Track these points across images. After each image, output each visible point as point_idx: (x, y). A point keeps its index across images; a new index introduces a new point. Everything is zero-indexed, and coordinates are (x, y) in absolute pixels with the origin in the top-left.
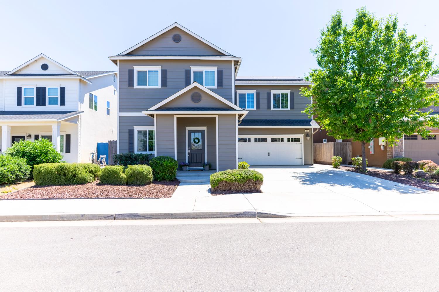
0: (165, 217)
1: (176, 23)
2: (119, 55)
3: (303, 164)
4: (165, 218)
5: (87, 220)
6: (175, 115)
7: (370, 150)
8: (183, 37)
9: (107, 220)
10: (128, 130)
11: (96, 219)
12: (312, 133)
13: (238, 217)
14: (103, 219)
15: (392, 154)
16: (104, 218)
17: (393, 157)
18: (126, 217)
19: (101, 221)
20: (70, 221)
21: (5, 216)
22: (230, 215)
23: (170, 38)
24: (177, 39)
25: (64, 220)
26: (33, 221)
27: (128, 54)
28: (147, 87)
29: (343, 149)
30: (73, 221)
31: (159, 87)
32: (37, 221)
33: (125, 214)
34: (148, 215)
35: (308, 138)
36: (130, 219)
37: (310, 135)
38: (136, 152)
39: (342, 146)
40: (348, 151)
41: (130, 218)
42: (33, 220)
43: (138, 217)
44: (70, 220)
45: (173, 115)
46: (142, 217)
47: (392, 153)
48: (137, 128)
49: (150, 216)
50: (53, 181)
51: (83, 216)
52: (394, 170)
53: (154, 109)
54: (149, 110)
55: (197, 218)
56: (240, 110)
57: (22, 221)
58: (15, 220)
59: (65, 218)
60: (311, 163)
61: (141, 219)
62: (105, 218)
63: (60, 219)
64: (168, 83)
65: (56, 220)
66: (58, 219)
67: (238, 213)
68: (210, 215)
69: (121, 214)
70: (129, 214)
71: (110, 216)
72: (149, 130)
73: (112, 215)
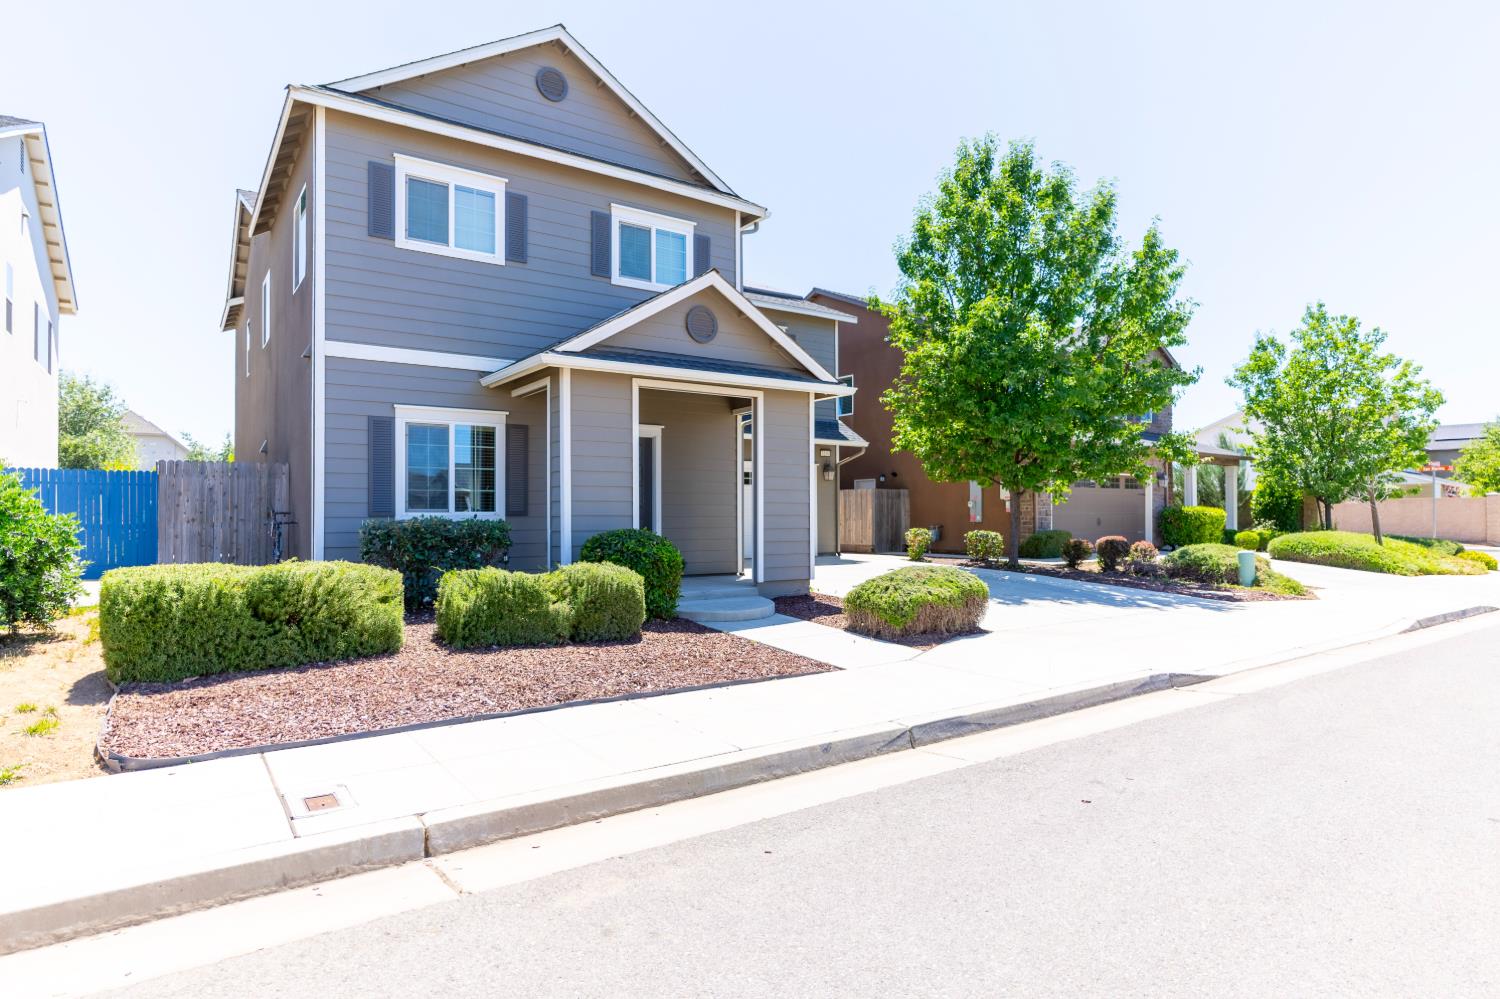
0: (1021, 717)
1: (559, 28)
2: (324, 87)
4: (1022, 721)
5: (844, 762)
6: (634, 379)
7: (972, 513)
8: (575, 85)
9: (896, 751)
10: (365, 420)
11: (867, 756)
12: (838, 461)
13: (1145, 692)
14: (885, 749)
15: (1034, 522)
16: (884, 746)
17: (1037, 529)
18: (939, 734)
19: (883, 757)
20: (796, 777)
21: (559, 802)
22: (1132, 688)
23: (525, 78)
24: (551, 86)
25: (777, 777)
26: (674, 801)
27: (362, 95)
28: (451, 250)
29: (892, 508)
30: (807, 775)
31: (498, 257)
32: (690, 798)
33: (934, 723)
34: (984, 715)
35: (831, 475)
36: (949, 738)
37: (833, 465)
38: (403, 513)
39: (890, 501)
40: (903, 513)
41: (949, 734)
42: (676, 796)
43: (965, 729)
44: (794, 774)
45: (629, 378)
46: (973, 726)
47: (1034, 518)
48: (406, 416)
49: (989, 718)
50: (232, 650)
51: (826, 749)
52: (1065, 560)
53: (581, 350)
54: (561, 348)
55: (1081, 708)
56: (832, 383)
57: (632, 810)
58: (605, 811)
59: (778, 767)
60: (832, 550)
61: (973, 732)
62: (887, 745)
63: (765, 776)
64: (531, 251)
65: (753, 782)
66: (756, 777)
67: (1143, 682)
68: (1099, 695)
69: (925, 725)
70: (942, 721)
71: (899, 737)
72: (456, 426)
73: (903, 734)
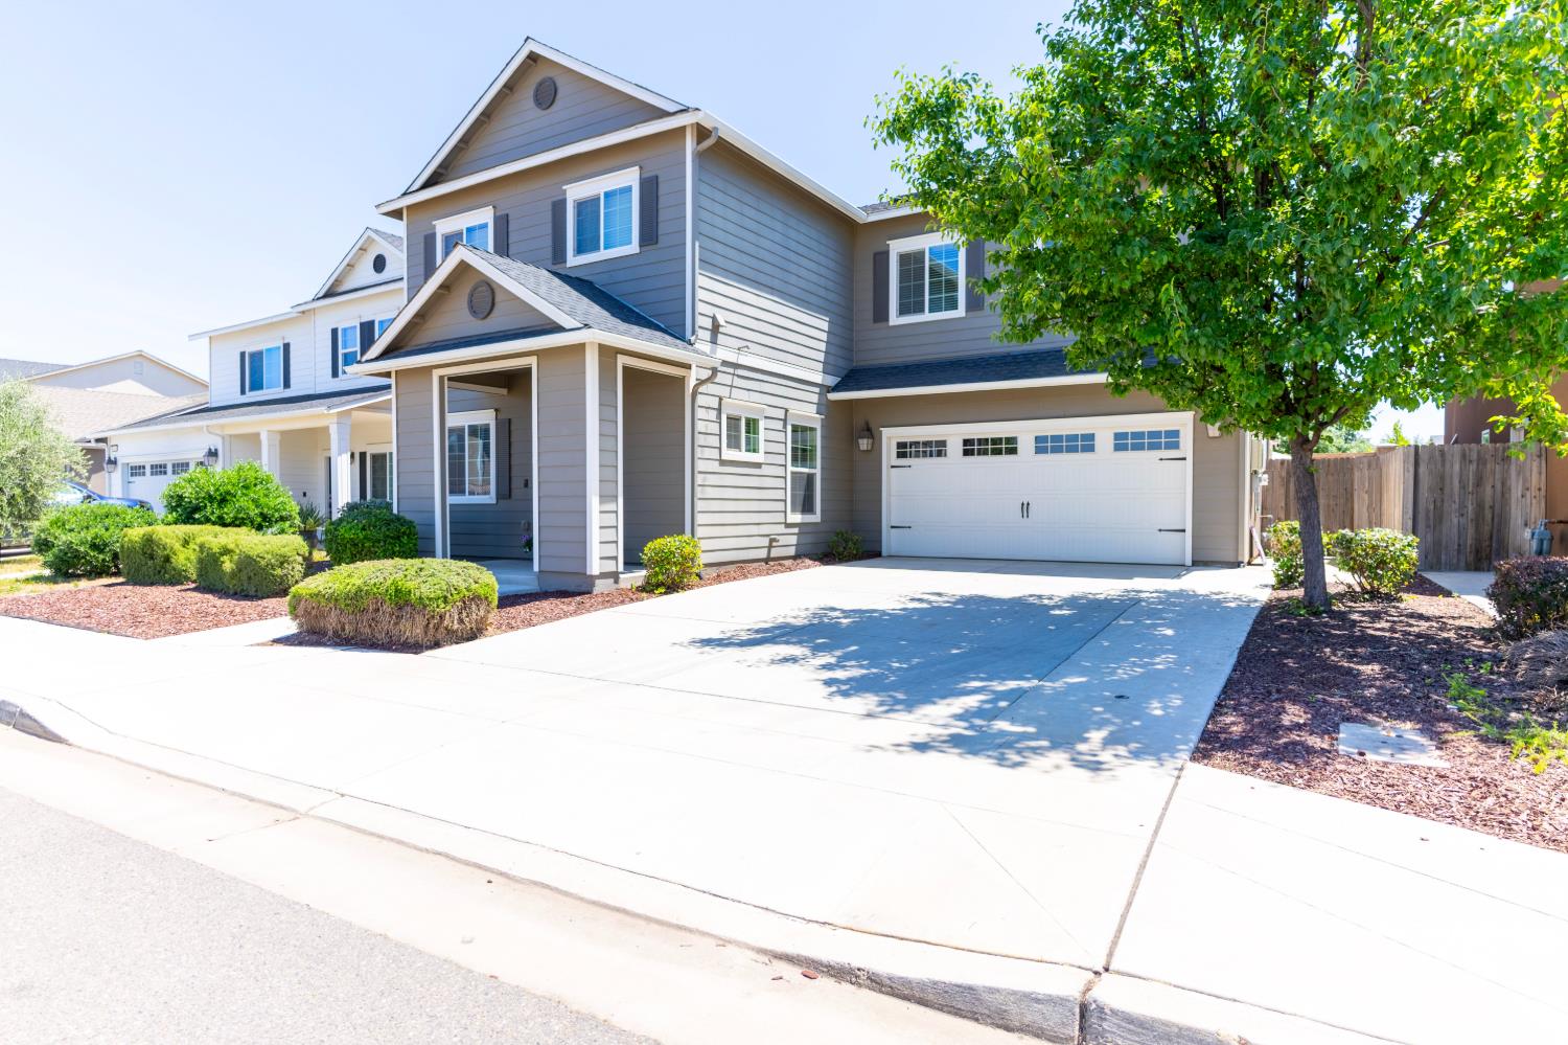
2: (406, 192)
3: (1189, 562)
6: (433, 370)
8: (562, 83)
24: (546, 96)
27: (427, 185)
39: (1473, 467)
45: (430, 370)
